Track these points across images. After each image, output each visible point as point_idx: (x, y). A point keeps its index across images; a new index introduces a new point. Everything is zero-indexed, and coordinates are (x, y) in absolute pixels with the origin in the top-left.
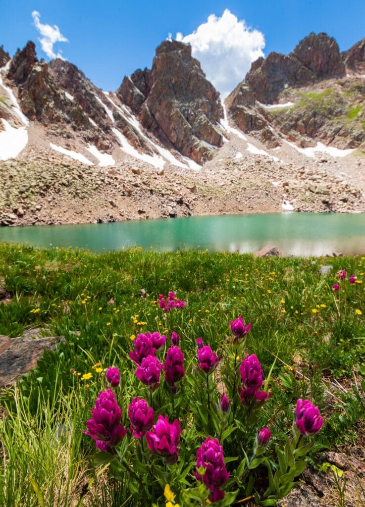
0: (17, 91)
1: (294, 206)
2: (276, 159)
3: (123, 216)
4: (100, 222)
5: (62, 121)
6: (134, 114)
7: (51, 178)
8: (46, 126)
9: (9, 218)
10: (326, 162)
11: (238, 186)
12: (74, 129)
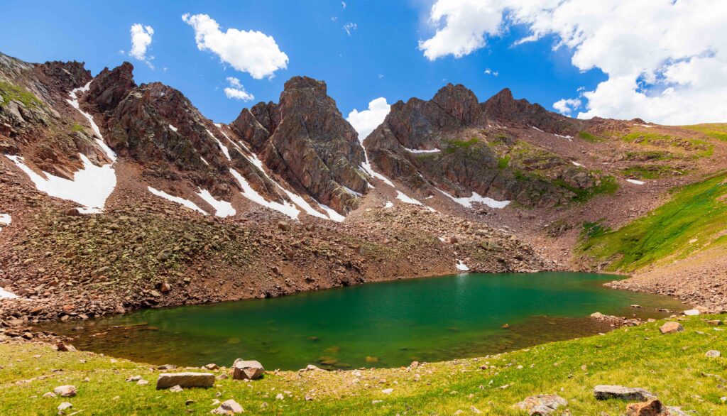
0: (102, 118)
1: (468, 266)
2: (432, 210)
3: (290, 286)
4: (268, 296)
5: (164, 158)
6: (254, 152)
7: (196, 240)
8: (142, 163)
9: (152, 296)
10: (486, 213)
11: (406, 244)
12: (180, 168)
